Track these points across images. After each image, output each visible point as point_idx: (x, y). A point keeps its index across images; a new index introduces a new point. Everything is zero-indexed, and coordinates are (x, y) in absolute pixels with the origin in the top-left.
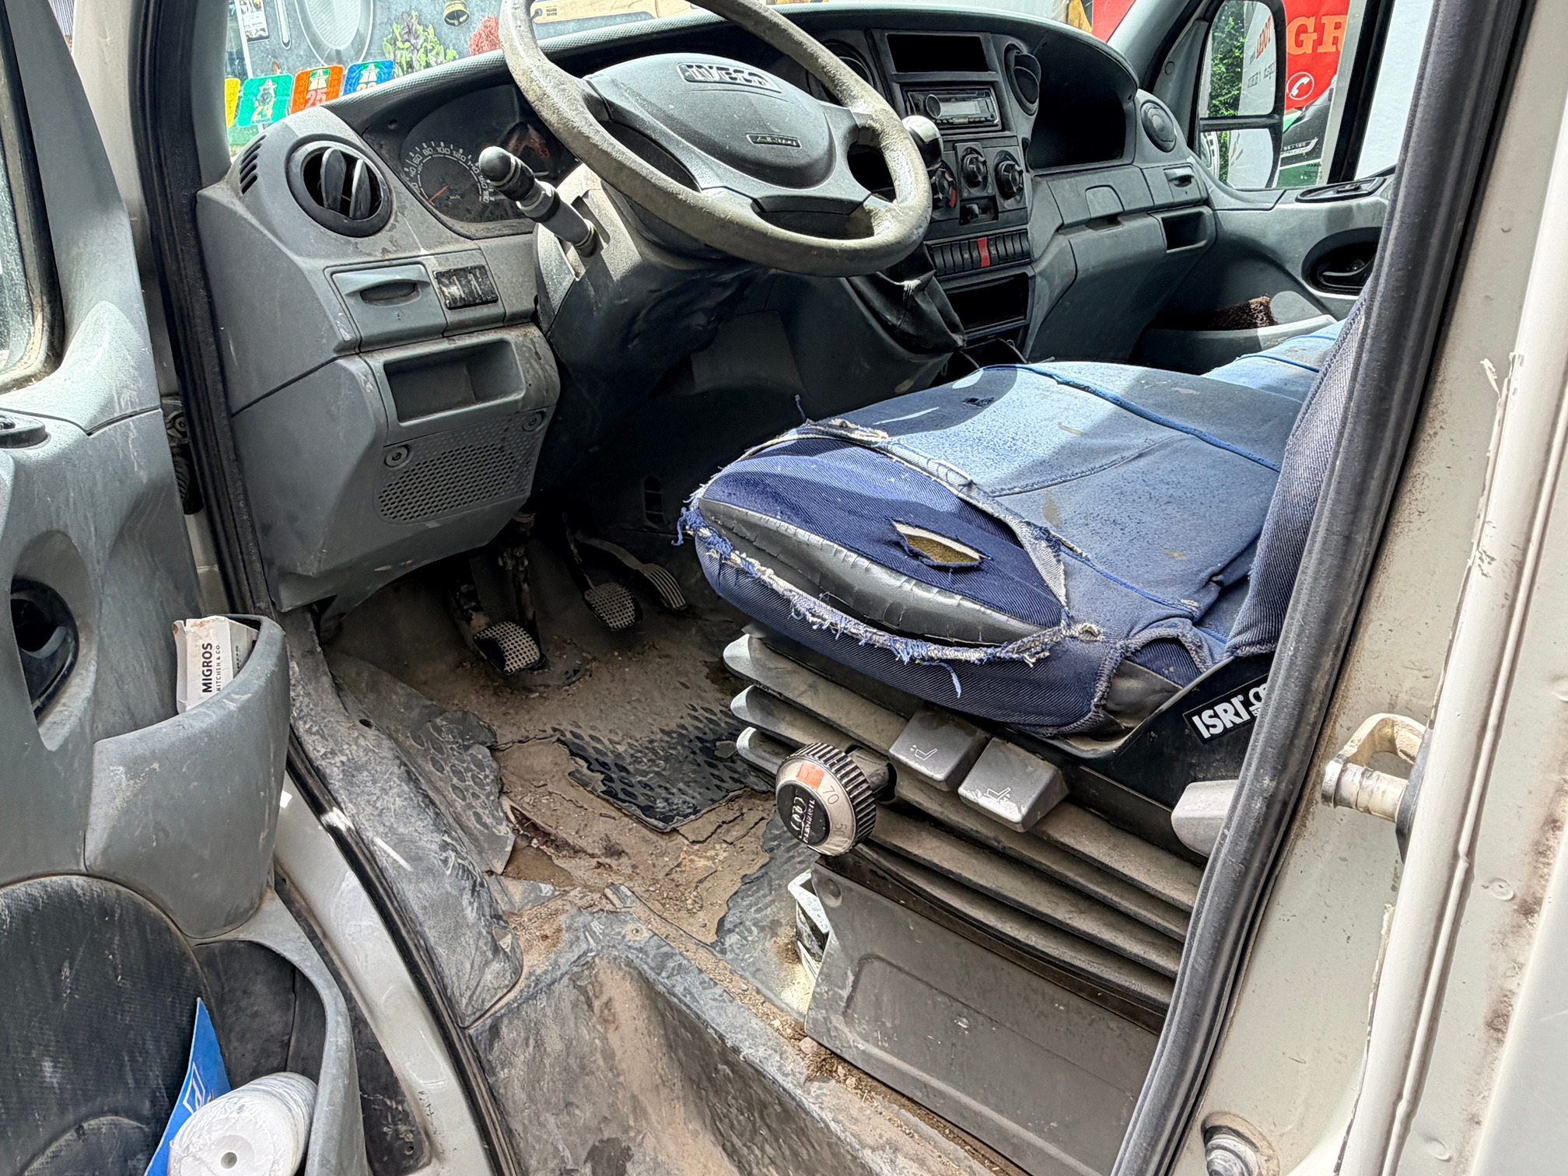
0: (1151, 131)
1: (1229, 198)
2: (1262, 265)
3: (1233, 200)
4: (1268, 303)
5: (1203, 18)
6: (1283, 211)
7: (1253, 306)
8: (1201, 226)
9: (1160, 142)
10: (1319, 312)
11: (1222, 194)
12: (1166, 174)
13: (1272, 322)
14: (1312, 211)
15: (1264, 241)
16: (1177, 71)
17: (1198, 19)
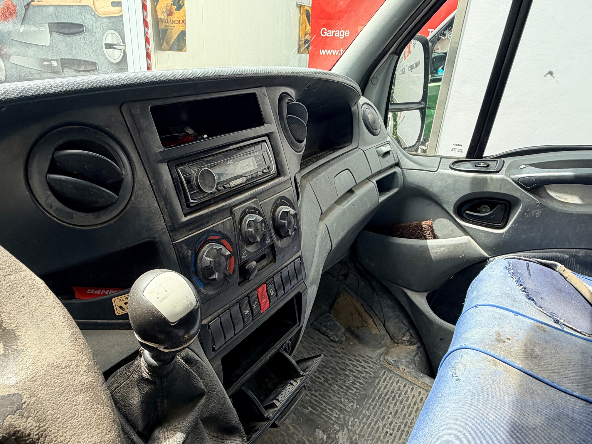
0: (368, 124)
1: (410, 163)
2: (428, 202)
3: (413, 164)
4: (432, 224)
5: (395, 53)
6: (443, 174)
7: (424, 226)
8: (396, 179)
9: (372, 130)
10: (463, 234)
11: (406, 159)
12: (377, 152)
13: (435, 237)
14: (460, 177)
15: (431, 190)
16: (379, 83)
17: (392, 53)
